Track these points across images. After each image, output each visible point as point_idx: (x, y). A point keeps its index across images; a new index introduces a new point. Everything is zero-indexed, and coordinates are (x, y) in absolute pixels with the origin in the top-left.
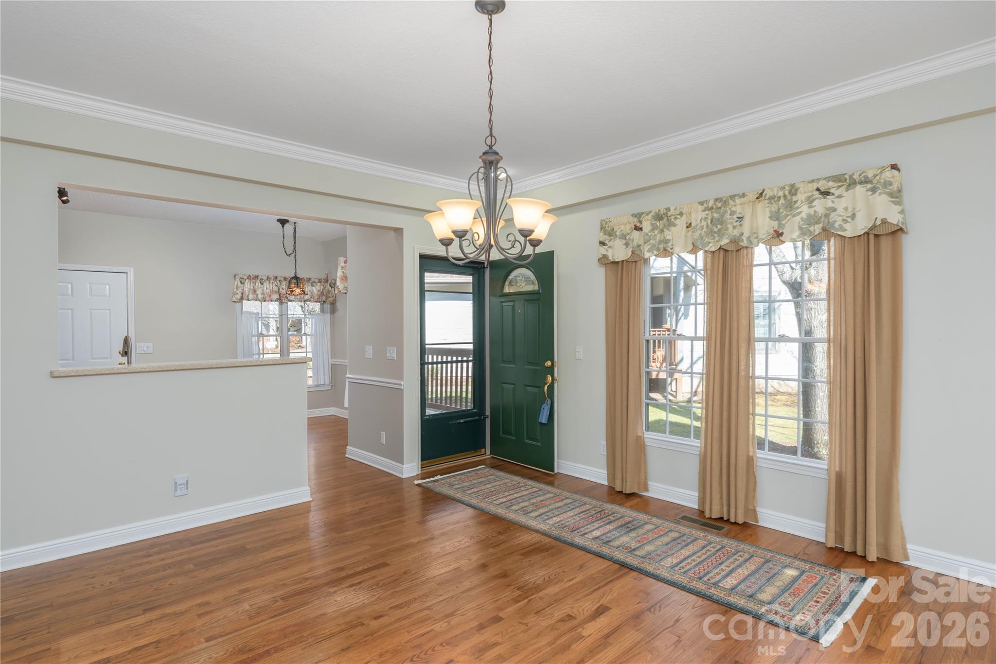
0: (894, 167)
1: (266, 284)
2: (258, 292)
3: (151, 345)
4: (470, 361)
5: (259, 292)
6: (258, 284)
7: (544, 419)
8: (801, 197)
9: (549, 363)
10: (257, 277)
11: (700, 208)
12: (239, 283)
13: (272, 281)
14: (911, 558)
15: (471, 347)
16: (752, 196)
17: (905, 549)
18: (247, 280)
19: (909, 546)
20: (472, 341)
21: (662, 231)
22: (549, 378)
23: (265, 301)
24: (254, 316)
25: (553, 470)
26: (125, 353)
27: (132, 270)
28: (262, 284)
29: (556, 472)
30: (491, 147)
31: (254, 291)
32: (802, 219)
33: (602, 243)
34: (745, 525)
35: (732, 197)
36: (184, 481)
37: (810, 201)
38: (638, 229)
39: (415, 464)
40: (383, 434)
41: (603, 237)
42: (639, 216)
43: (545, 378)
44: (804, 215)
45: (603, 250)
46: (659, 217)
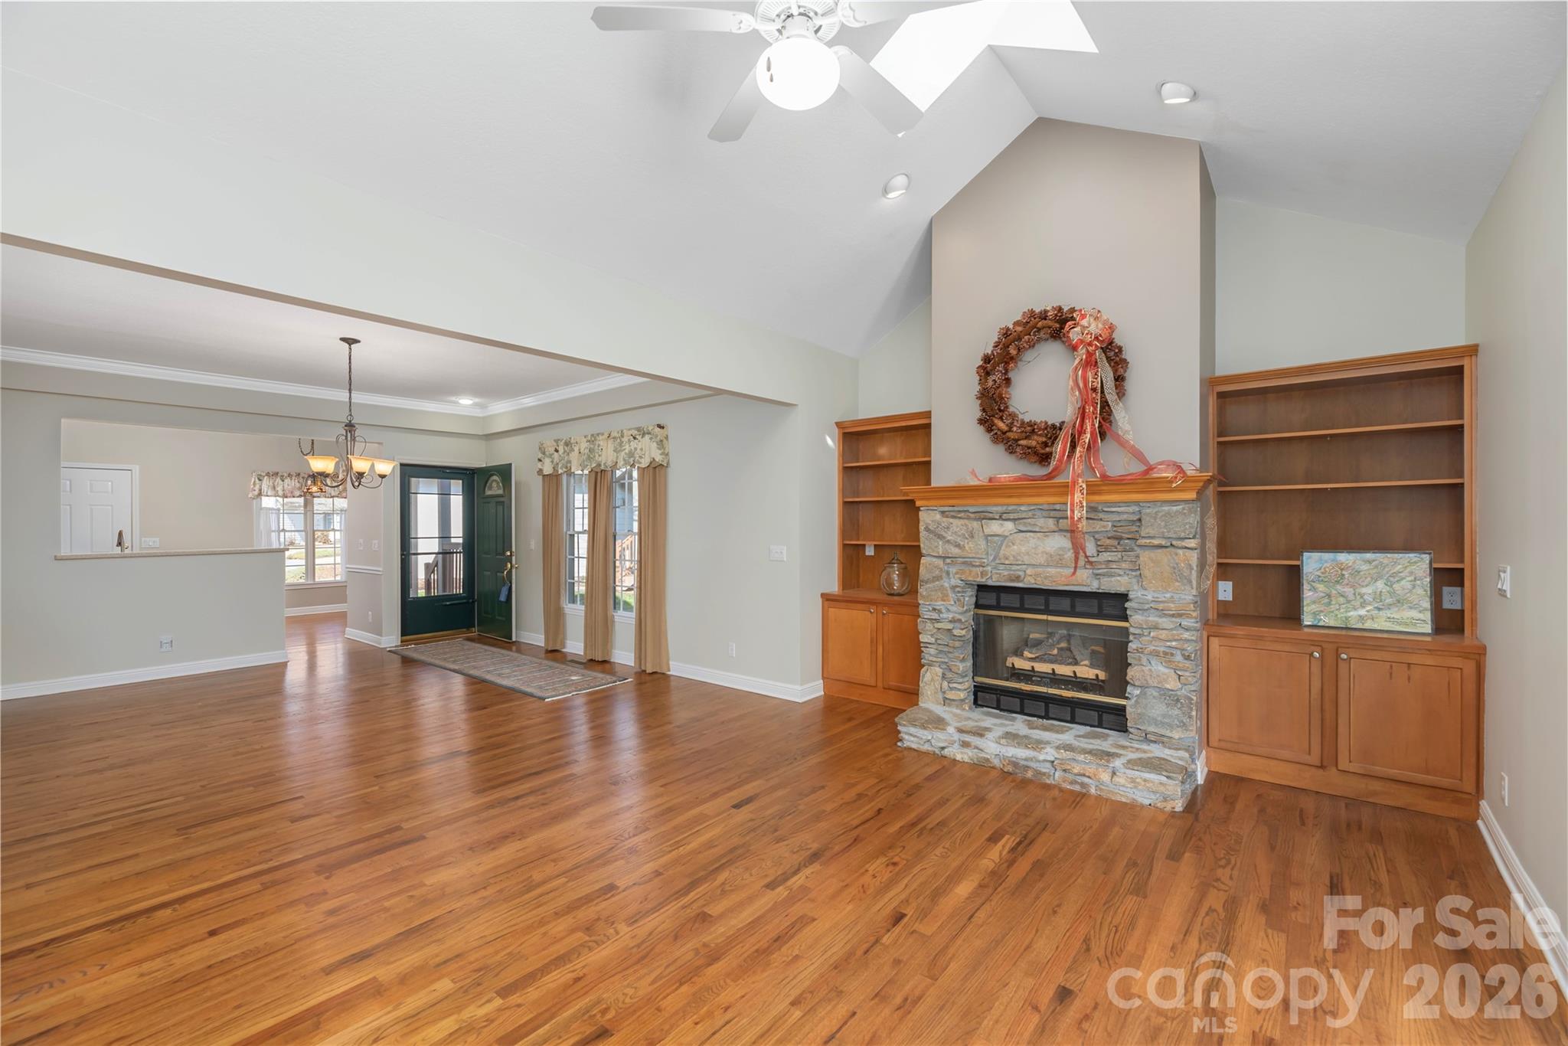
0: (661, 427)
1: (287, 481)
2: (278, 489)
3: (157, 540)
4: (460, 552)
5: (280, 489)
6: (278, 480)
7: (503, 598)
8: (625, 439)
9: (509, 554)
10: (277, 473)
11: (585, 440)
12: (257, 480)
13: (293, 478)
14: (671, 669)
15: (460, 541)
16: (606, 435)
17: (668, 664)
18: (266, 477)
19: (671, 663)
20: (461, 536)
21: (568, 454)
22: (509, 566)
23: (287, 497)
24: (274, 512)
25: (511, 639)
26: (119, 544)
27: (137, 467)
28: (283, 481)
29: (514, 639)
30: (350, 421)
31: (274, 488)
32: (626, 453)
33: (540, 460)
34: (605, 662)
35: (598, 435)
36: (169, 641)
37: (629, 441)
38: (557, 451)
39: (394, 637)
40: (370, 613)
41: (540, 456)
42: (557, 441)
43: (506, 566)
44: (627, 451)
45: (539, 465)
46: (567, 444)
